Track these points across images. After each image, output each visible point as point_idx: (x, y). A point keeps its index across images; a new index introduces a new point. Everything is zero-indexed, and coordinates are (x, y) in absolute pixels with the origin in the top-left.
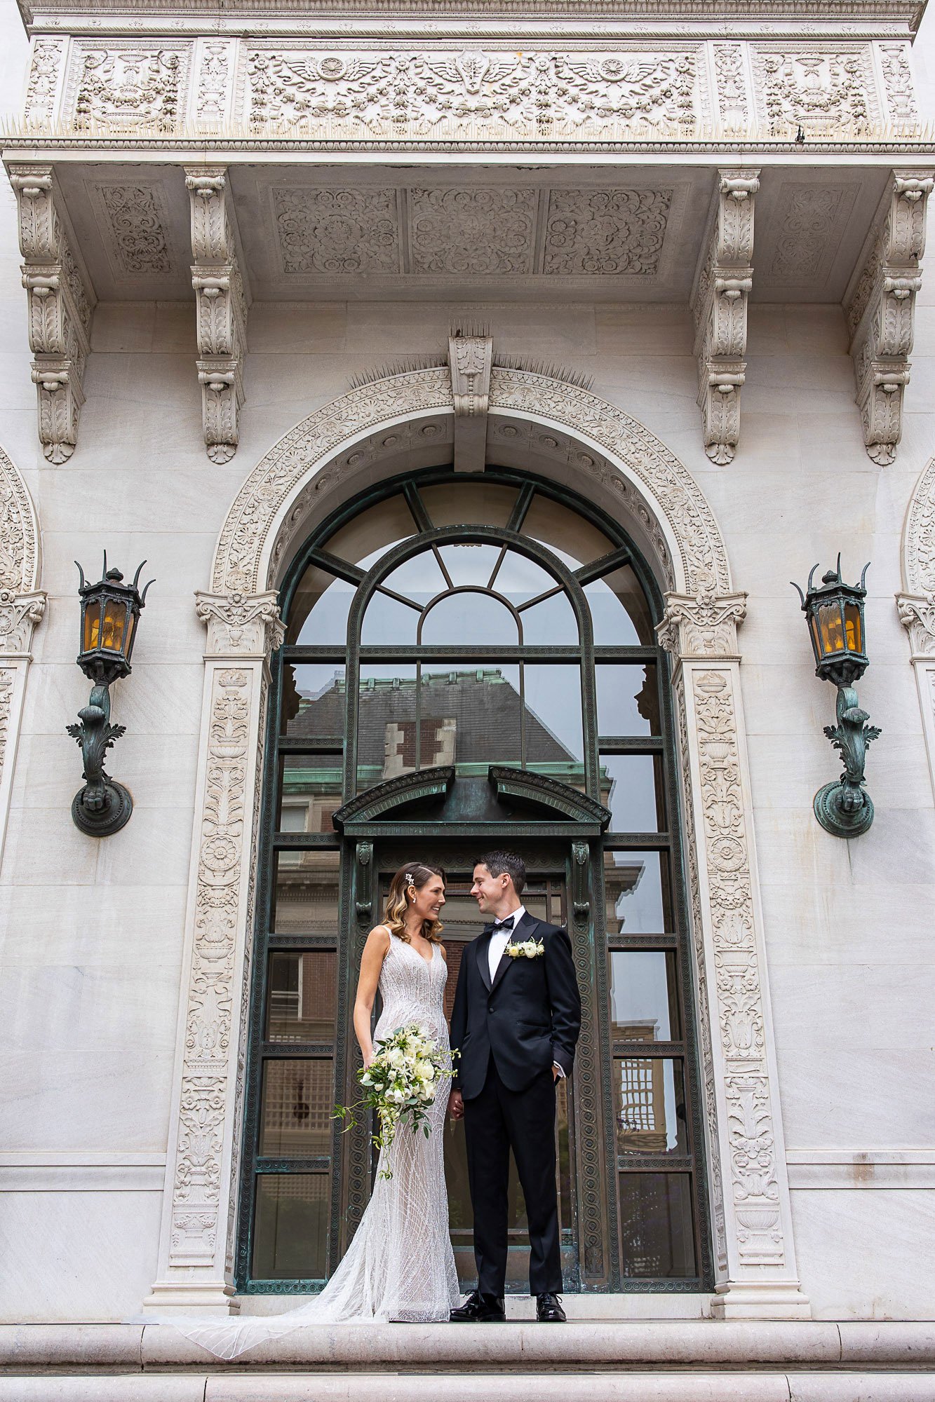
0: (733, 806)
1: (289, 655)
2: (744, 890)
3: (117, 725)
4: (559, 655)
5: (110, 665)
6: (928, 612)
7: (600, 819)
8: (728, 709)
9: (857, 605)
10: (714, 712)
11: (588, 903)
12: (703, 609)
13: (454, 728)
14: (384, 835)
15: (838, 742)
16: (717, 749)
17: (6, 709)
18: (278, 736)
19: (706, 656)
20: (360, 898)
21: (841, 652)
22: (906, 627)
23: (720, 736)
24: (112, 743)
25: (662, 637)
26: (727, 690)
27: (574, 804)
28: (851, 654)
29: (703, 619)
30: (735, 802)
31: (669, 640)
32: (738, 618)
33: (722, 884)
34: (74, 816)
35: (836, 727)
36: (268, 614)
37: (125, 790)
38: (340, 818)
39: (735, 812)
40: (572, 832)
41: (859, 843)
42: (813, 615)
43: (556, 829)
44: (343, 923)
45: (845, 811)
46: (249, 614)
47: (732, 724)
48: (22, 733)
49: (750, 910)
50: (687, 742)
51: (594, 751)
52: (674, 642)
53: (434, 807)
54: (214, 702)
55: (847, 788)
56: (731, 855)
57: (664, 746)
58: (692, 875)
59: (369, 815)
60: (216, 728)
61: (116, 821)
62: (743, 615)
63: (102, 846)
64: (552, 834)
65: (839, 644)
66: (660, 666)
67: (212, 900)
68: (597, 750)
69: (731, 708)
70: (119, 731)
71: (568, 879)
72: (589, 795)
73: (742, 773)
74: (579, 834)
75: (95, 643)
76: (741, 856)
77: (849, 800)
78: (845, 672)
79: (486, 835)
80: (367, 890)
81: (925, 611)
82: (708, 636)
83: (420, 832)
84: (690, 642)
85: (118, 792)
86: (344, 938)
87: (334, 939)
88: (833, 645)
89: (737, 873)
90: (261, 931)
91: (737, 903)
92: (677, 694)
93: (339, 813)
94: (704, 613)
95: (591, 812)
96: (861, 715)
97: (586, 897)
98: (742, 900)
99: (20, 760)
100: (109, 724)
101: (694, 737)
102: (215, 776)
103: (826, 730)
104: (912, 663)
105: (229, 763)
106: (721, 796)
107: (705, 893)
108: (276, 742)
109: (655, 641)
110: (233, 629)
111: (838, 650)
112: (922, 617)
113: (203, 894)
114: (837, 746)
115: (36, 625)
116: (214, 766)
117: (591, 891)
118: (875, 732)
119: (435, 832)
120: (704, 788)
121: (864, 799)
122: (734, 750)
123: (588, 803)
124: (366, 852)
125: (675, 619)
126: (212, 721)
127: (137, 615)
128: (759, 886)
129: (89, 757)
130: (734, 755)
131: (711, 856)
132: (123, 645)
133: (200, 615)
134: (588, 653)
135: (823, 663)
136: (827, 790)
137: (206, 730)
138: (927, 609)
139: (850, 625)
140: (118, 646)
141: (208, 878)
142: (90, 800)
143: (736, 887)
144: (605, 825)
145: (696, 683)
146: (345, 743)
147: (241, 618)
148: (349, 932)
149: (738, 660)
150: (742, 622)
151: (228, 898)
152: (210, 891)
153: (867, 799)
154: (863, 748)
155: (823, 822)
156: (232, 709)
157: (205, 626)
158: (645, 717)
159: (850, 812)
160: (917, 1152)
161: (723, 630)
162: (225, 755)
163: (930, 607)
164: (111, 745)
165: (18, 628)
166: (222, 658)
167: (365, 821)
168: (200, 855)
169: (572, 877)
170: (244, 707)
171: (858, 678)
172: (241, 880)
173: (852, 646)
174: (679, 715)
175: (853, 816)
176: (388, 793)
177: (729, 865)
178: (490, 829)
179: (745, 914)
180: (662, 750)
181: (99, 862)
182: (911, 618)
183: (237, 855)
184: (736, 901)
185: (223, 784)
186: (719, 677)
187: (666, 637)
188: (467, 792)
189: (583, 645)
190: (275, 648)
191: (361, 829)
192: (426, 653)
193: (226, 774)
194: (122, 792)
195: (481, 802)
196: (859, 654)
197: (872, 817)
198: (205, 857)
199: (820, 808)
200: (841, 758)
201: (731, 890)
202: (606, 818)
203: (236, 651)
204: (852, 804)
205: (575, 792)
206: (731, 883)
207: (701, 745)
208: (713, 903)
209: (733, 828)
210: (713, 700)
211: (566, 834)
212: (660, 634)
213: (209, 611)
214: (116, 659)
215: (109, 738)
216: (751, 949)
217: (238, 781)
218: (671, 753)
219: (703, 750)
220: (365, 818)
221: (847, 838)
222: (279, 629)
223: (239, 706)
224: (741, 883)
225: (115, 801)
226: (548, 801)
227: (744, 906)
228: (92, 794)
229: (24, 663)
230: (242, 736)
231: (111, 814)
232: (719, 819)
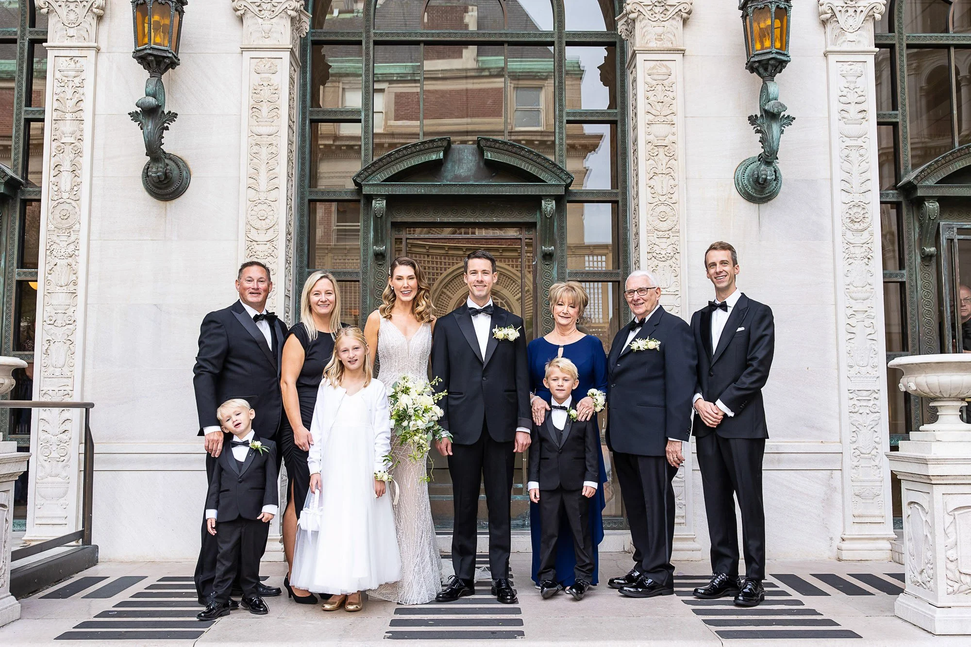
0: (671, 177)
1: (316, 38)
2: (674, 246)
3: (170, 112)
4: (536, 39)
5: (161, 59)
6: (843, 10)
7: (565, 181)
8: (671, 95)
9: (785, 7)
10: (660, 98)
11: (553, 248)
12: (656, 6)
13: (475, 14)
14: (394, 193)
15: (759, 128)
16: (660, 130)
17: (82, 93)
18: (308, 109)
19: (656, 49)
20: (376, 243)
21: (768, 50)
22: (824, 23)
23: (663, 119)
24: (167, 127)
25: (621, 27)
26: (672, 79)
27: (545, 169)
28: (777, 53)
29: (655, 15)
30: (672, 174)
31: (626, 29)
32: (685, 15)
33: (657, 241)
34: (144, 184)
35: (759, 116)
36: (293, 10)
37: (184, 162)
38: (359, 180)
39: (672, 182)
40: (542, 192)
41: (766, 207)
42: (747, 15)
43: (530, 189)
44: (364, 261)
45: (760, 184)
46: (277, 9)
47: (674, 108)
48: (96, 113)
49: (678, 262)
50: (636, 122)
51: (562, 122)
52: (631, 32)
53: (433, 169)
54: (252, 86)
55: (763, 166)
56: (666, 218)
57: (618, 118)
58: (634, 230)
59: (382, 178)
60: (254, 109)
61: (178, 188)
62: (689, 13)
63: (168, 209)
64: (526, 193)
65: (767, 43)
66: (618, 50)
67: (257, 253)
68: (565, 121)
69: (674, 94)
70: (173, 116)
71: (538, 227)
72: (557, 163)
73: (679, 149)
74: (548, 193)
75: (146, 40)
76: (675, 218)
77: (764, 176)
78: (770, 68)
79: (475, 193)
80: (382, 237)
81: (840, 8)
82: (659, 30)
83: (422, 191)
84: (644, 35)
85: (177, 165)
86: (365, 273)
87: (357, 273)
88: (762, 43)
89: (670, 232)
90: (301, 267)
91: (668, 257)
92: (630, 78)
93: (358, 175)
94: (657, 10)
95: (558, 176)
96: (780, 107)
97: (553, 242)
98: (672, 254)
99: (97, 137)
100: (163, 112)
101: (642, 119)
102: (255, 151)
103: (750, 118)
104: (825, 55)
105: (266, 140)
106: (662, 169)
107: (644, 248)
108: (308, 114)
109: (616, 29)
110: (264, 22)
111: (767, 48)
112: (838, 14)
113: (250, 248)
114: (758, 132)
115: (100, 18)
116: (254, 142)
117: (556, 237)
118: (790, 119)
119: (434, 191)
120: (648, 162)
121: (776, 176)
122: (674, 130)
123: (555, 168)
124: (380, 207)
125: (632, 16)
126: (251, 104)
127: (181, 13)
128: (686, 242)
129: (148, 140)
130: (674, 134)
131: (651, 219)
132: (170, 42)
133: (236, 10)
134: (560, 37)
135: (752, 60)
136: (746, 164)
137: (246, 112)
138: (843, 7)
139: (777, 23)
140: (166, 43)
141: (254, 235)
142: (153, 175)
143: (668, 244)
144: (568, 186)
145: (646, 72)
146: (363, 114)
147: (270, 12)
148: (369, 268)
149: (683, 52)
150: (688, 19)
151: (270, 251)
152: (256, 245)
153: (777, 175)
154: (779, 133)
155: (741, 191)
156: (266, 93)
157: (241, 19)
158: (605, 85)
159: (763, 184)
160: (789, 444)
161: (672, 25)
162: (262, 133)
163: (846, 5)
164: (167, 128)
165: (85, 21)
166: (256, 49)
167: (379, 182)
168: (246, 216)
169: (541, 226)
170: (276, 91)
171: (780, 72)
172: (279, 237)
173: (778, 45)
174: (631, 97)
175: (765, 188)
176: (397, 159)
177: (664, 226)
178: (478, 189)
179: (674, 265)
180: (617, 121)
181: (167, 221)
182: (829, 16)
183: (276, 216)
184: (668, 255)
185: (261, 157)
186: (666, 67)
187: (624, 27)
188: (461, 156)
189: (556, 30)
190: (302, 36)
191: (375, 188)
192: (427, 37)
193: (264, 149)
194: (181, 164)
195: (471, 164)
196: (783, 52)
197: (780, 186)
198: (250, 218)
199: (740, 179)
200: (760, 141)
201: (664, 246)
202: (569, 181)
203: (268, 43)
204: (765, 180)
205: (545, 159)
206: (664, 240)
207: (648, 126)
208: (650, 256)
209: (669, 195)
210: (660, 88)
211: (537, 194)
212: (620, 23)
213: (243, 7)
214: (165, 55)
215: (165, 122)
216: (676, 293)
217: (274, 155)
218: (624, 124)
219: (649, 130)
220: (379, 180)
221: (759, 204)
222: (304, 18)
223: (272, 91)
224: (673, 240)
225: (176, 172)
226: (524, 166)
227: (674, 259)
228: (154, 170)
229: (93, 53)
230: (275, 117)
231: (173, 183)
232: (658, 189)
